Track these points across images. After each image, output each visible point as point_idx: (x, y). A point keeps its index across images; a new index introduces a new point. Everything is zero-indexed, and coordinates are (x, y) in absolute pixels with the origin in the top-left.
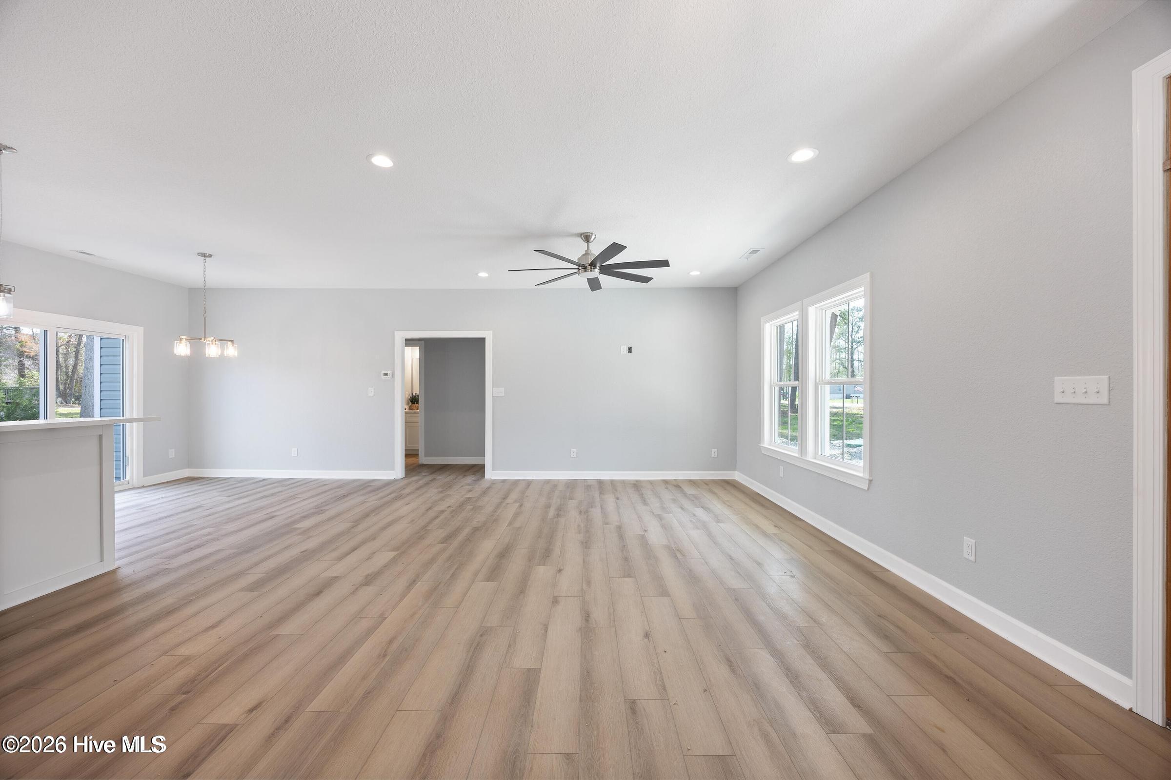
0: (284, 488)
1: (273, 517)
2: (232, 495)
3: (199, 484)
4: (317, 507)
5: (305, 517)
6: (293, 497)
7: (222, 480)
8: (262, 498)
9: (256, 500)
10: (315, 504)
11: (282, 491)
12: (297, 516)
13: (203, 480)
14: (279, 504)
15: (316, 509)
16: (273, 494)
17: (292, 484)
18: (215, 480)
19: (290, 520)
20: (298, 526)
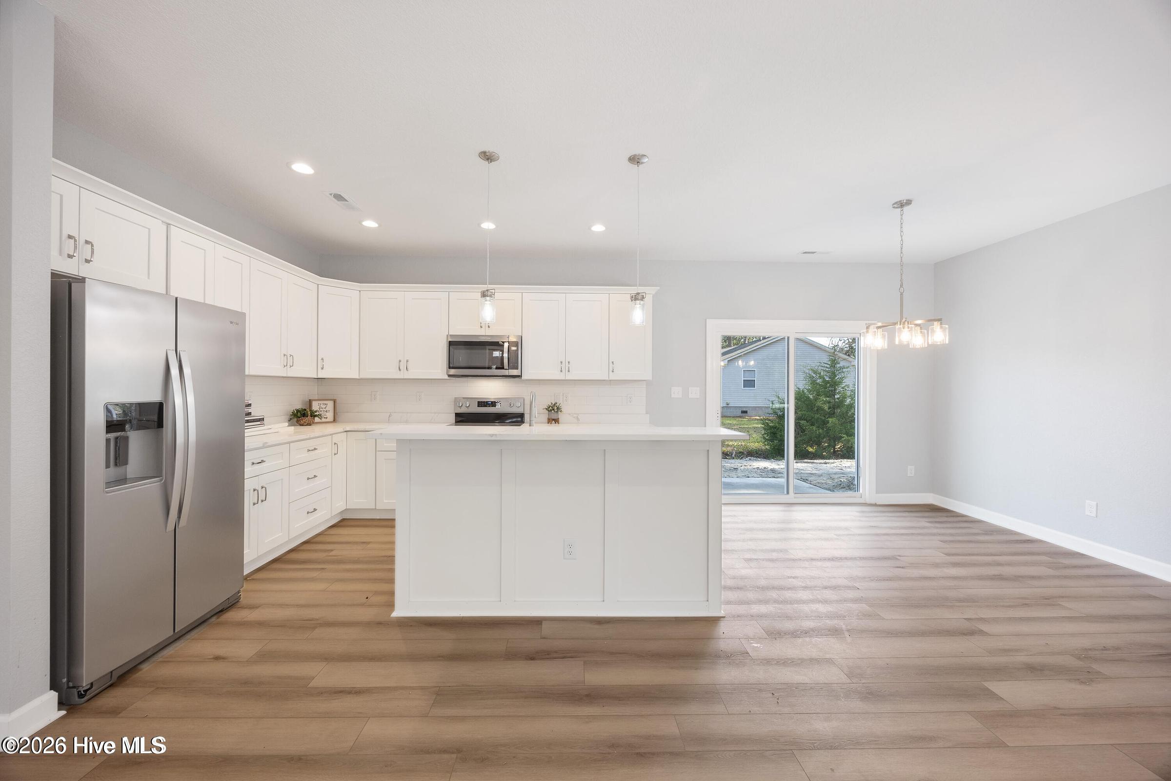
0: (1051, 572)
1: (971, 633)
2: (953, 555)
3: (931, 520)
4: (1085, 655)
5: (1034, 670)
6: (1048, 601)
7: (966, 522)
8: (993, 578)
9: (981, 578)
10: (1086, 643)
11: (1039, 578)
12: (1021, 658)
13: (945, 514)
14: (1009, 606)
15: (1079, 658)
16: (1017, 578)
17: (1075, 567)
18: (960, 519)
19: (1002, 660)
20: (1001, 688)
